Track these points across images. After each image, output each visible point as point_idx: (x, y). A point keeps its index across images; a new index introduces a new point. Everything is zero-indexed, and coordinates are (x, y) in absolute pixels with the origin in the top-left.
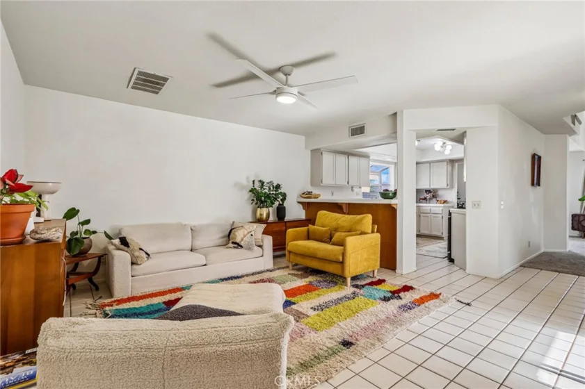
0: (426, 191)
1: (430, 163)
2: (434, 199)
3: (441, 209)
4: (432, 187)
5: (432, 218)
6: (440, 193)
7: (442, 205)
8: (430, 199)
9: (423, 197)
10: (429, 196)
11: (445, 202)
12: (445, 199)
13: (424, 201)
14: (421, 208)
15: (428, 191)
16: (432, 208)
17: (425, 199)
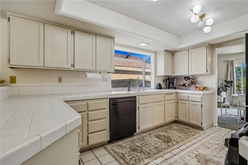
0: (185, 78)
1: (188, 49)
2: (193, 86)
3: (200, 96)
4: (191, 73)
5: (190, 105)
6: (199, 79)
7: (202, 92)
8: (189, 85)
9: (182, 84)
10: (187, 82)
11: (205, 88)
12: (205, 86)
13: (183, 87)
14: (179, 95)
15: (187, 78)
16: (190, 95)
17: (184, 85)
